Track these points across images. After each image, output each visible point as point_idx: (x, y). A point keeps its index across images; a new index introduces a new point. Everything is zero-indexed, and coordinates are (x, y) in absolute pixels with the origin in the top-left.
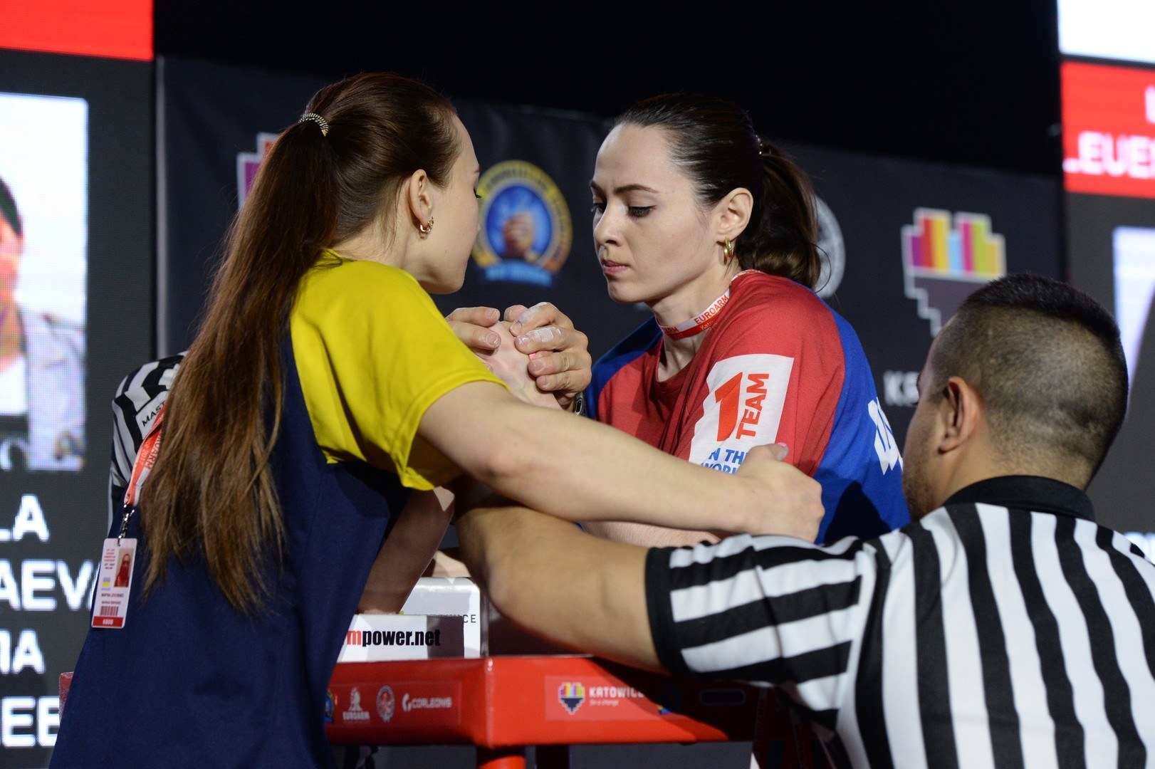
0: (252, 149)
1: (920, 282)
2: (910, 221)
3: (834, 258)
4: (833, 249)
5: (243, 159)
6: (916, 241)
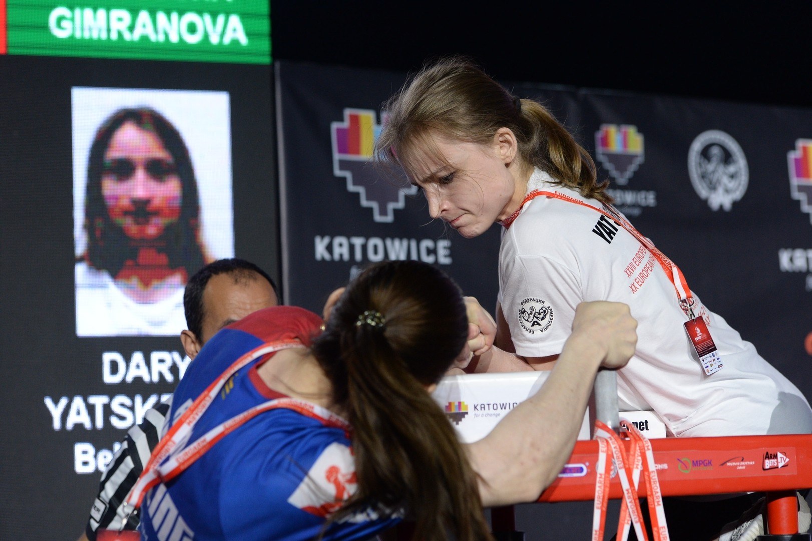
0: (341, 119)
1: (801, 189)
2: (793, 148)
3: (741, 174)
4: (740, 169)
5: (335, 126)
6: (797, 161)
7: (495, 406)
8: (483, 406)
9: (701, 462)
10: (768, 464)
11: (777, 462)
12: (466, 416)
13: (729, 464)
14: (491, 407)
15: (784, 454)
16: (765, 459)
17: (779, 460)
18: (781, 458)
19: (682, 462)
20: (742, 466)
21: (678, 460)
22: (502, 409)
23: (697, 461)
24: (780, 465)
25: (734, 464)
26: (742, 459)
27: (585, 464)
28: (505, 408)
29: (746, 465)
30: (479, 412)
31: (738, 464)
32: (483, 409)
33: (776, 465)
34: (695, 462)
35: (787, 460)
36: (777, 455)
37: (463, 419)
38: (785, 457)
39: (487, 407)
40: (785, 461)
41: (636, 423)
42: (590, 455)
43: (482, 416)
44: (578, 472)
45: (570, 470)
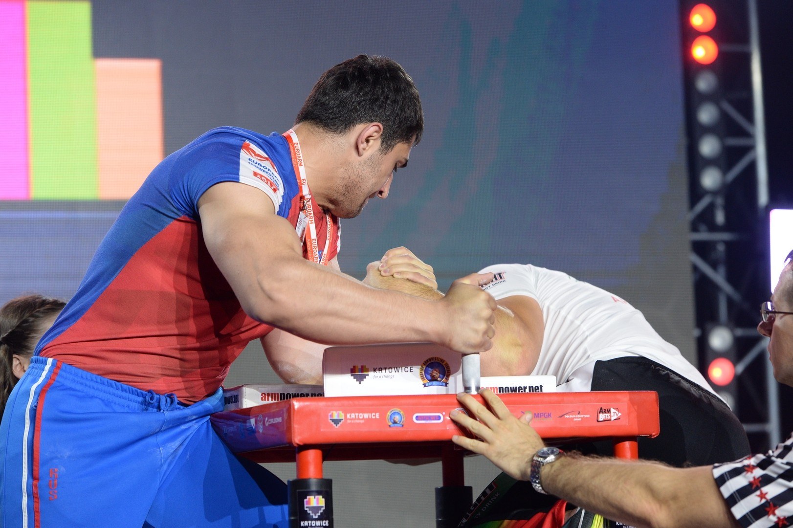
7: (390, 370)
8: (380, 370)
9: (542, 415)
10: (602, 417)
11: (610, 416)
12: (367, 377)
13: (566, 416)
14: (387, 370)
15: (618, 409)
16: (600, 412)
17: (612, 414)
20: (578, 418)
21: (522, 412)
22: (396, 372)
23: (538, 414)
24: (613, 418)
25: (571, 416)
26: (578, 412)
27: (442, 414)
28: (398, 372)
29: (581, 418)
30: (378, 374)
31: (575, 416)
32: (380, 372)
33: (609, 418)
34: (537, 414)
35: (620, 414)
36: (610, 410)
37: (364, 379)
38: (617, 412)
39: (384, 370)
40: (617, 415)
41: (532, 387)
42: (447, 406)
43: (380, 377)
44: (436, 419)
45: (429, 418)
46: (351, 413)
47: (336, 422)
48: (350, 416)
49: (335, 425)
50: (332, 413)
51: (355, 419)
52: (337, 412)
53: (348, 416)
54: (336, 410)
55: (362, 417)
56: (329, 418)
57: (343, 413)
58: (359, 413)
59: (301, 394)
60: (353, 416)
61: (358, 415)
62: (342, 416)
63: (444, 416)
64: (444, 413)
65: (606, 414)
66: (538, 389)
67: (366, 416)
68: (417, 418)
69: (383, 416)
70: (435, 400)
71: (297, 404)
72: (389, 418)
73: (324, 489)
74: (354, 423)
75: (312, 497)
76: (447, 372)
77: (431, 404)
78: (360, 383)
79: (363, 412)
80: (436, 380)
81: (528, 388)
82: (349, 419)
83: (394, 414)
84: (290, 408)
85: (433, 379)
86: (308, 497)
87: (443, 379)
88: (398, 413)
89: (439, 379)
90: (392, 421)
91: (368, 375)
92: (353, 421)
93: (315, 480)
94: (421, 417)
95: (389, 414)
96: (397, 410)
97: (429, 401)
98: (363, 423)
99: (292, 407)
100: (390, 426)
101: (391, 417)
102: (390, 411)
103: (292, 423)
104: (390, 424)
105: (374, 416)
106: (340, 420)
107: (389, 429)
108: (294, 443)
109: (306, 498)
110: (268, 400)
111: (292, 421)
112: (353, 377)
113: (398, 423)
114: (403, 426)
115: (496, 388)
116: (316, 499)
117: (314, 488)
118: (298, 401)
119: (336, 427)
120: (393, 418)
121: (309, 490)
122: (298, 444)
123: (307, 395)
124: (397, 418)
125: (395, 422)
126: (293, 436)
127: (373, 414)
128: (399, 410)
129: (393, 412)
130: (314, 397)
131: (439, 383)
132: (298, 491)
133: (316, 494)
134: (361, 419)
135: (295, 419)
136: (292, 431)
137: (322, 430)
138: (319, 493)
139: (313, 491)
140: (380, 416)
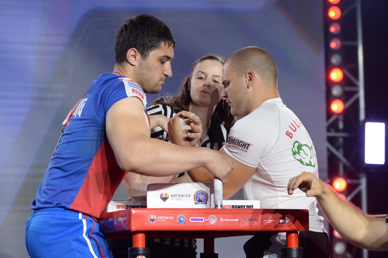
7: (179, 195)
8: (174, 195)
9: (252, 219)
10: (281, 221)
12: (168, 199)
13: (264, 221)
14: (178, 196)
15: (289, 218)
16: (280, 219)
17: (286, 220)
18: (287, 219)
19: (244, 219)
20: (270, 221)
21: (243, 218)
22: (182, 197)
24: (287, 222)
25: (266, 220)
26: (270, 219)
27: (204, 218)
28: (183, 197)
30: (173, 198)
31: (268, 220)
32: (174, 196)
33: (284, 222)
36: (285, 218)
37: (167, 200)
38: (289, 219)
39: (176, 196)
40: (289, 221)
41: (248, 206)
42: (207, 214)
43: (174, 199)
44: (201, 220)
45: (198, 220)
46: (160, 216)
47: (152, 220)
48: (159, 218)
49: (152, 222)
50: (151, 216)
51: (162, 219)
52: (153, 216)
53: (158, 218)
54: (153, 215)
55: (165, 219)
56: (149, 219)
57: (156, 216)
58: (164, 216)
59: (136, 206)
60: (161, 218)
61: (163, 218)
62: (155, 218)
63: (205, 219)
64: (205, 218)
65: (283, 220)
66: (251, 207)
67: (167, 218)
68: (192, 219)
69: (175, 218)
70: (201, 211)
71: (134, 211)
72: (178, 219)
73: (146, 253)
74: (161, 221)
75: (140, 257)
76: (207, 198)
77: (199, 213)
78: (164, 202)
79: (166, 216)
80: (201, 201)
81: (246, 206)
82: (159, 219)
83: (180, 217)
84: (130, 213)
85: (200, 201)
86: (138, 256)
87: (204, 201)
88: (183, 217)
89: (203, 201)
90: (180, 221)
91: (168, 198)
92: (160, 220)
93: (141, 248)
94: (194, 219)
95: (178, 217)
96: (182, 215)
97: (198, 211)
98: (166, 222)
99: (131, 213)
100: (178, 223)
101: (179, 219)
102: (179, 216)
103: (131, 221)
104: (179, 222)
105: (171, 218)
106: (154, 220)
107: (178, 225)
108: (132, 230)
109: (137, 257)
110: (120, 208)
111: (131, 219)
112: (161, 199)
113: (182, 221)
114: (185, 223)
115: (231, 206)
116: (142, 257)
117: (141, 252)
118: (134, 210)
119: (152, 223)
120: (180, 219)
121: (139, 253)
122: (133, 231)
123: (139, 207)
124: (182, 219)
125: (181, 221)
126: (131, 227)
127: (170, 217)
128: (183, 215)
129: (180, 216)
130: (142, 208)
131: (202, 203)
132: (133, 253)
133: (142, 255)
134: (164, 219)
135: (133, 219)
136: (131, 224)
137: (145, 224)
138: (143, 254)
139: (140, 254)
140: (174, 218)
